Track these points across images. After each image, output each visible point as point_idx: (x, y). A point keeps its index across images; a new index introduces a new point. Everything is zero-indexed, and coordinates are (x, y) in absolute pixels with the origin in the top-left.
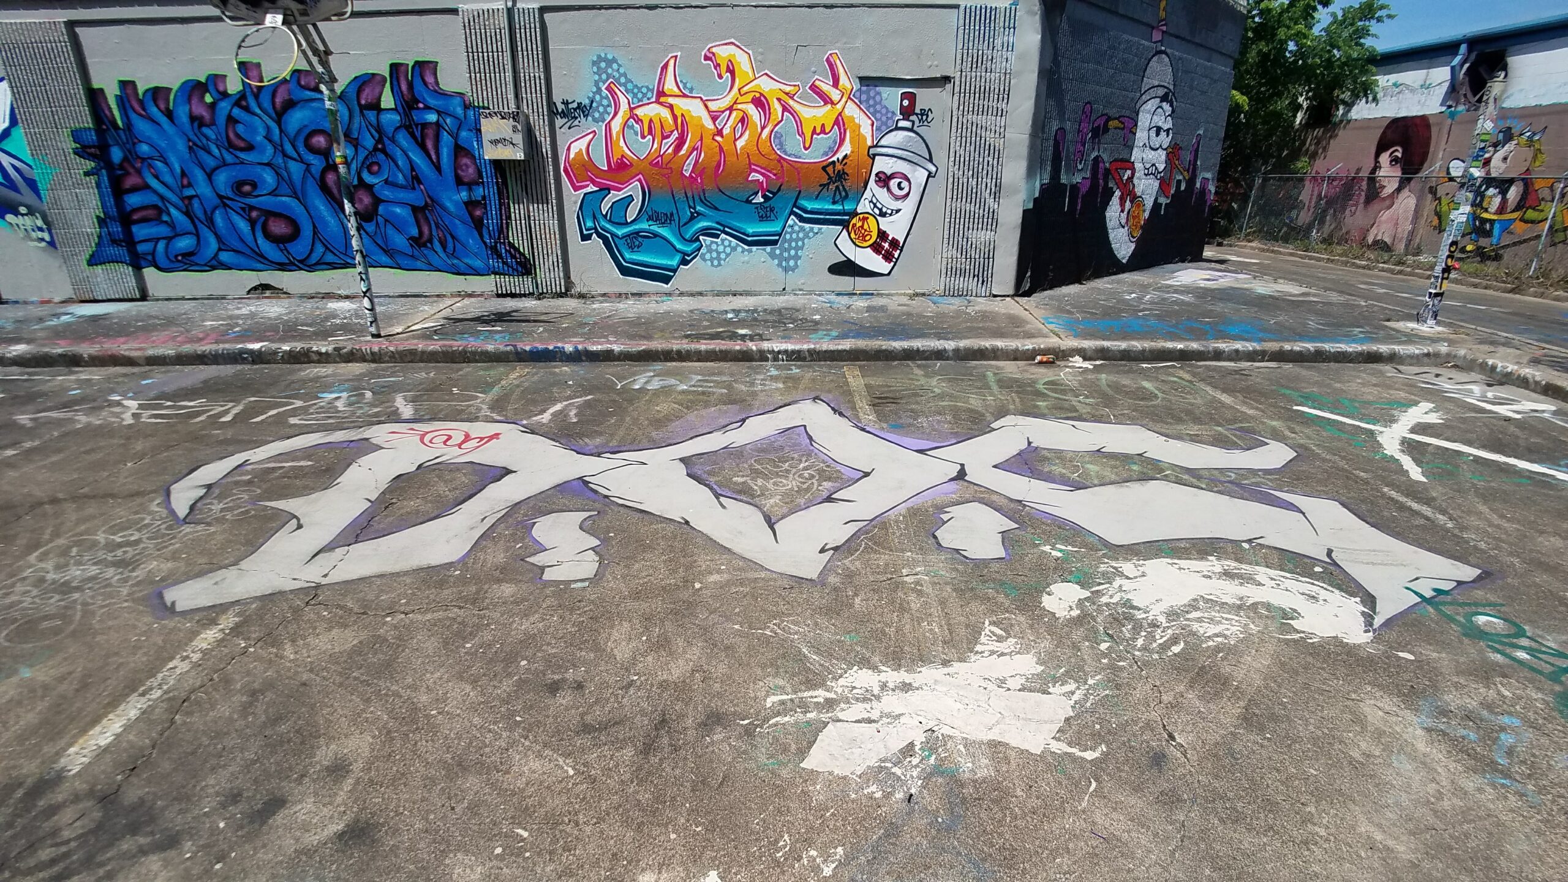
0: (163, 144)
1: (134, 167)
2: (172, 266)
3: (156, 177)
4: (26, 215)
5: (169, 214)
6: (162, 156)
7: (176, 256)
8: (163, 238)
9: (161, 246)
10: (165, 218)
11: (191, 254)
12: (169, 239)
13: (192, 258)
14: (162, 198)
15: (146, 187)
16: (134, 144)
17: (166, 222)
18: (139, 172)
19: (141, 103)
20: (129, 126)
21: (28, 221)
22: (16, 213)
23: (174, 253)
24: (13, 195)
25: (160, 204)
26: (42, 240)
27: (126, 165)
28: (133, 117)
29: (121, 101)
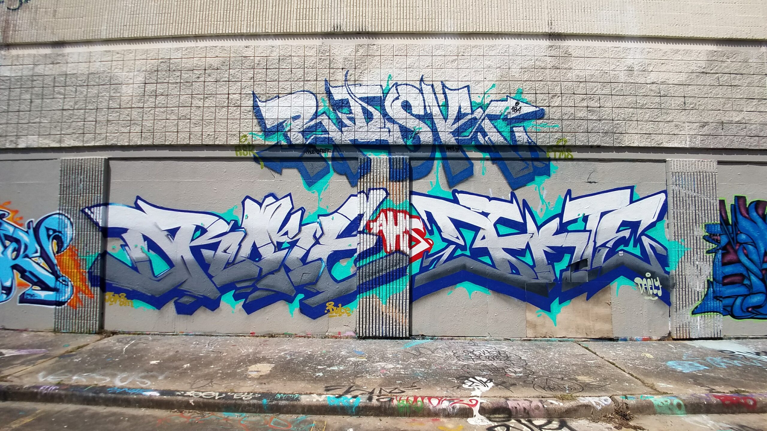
0: (756, 235)
1: (733, 248)
2: (744, 315)
3: (747, 256)
4: (650, 278)
5: (750, 280)
6: (753, 242)
7: (748, 308)
8: (741, 296)
9: (739, 301)
10: (746, 282)
11: (760, 307)
12: (745, 296)
13: (760, 310)
14: (747, 269)
15: (739, 261)
16: (737, 234)
17: (745, 285)
18: (736, 252)
19: (747, 210)
20: (736, 223)
21: (650, 282)
22: (643, 277)
23: (746, 306)
24: (645, 265)
25: (745, 273)
26: (657, 295)
27: (728, 247)
28: (740, 217)
29: (734, 208)
